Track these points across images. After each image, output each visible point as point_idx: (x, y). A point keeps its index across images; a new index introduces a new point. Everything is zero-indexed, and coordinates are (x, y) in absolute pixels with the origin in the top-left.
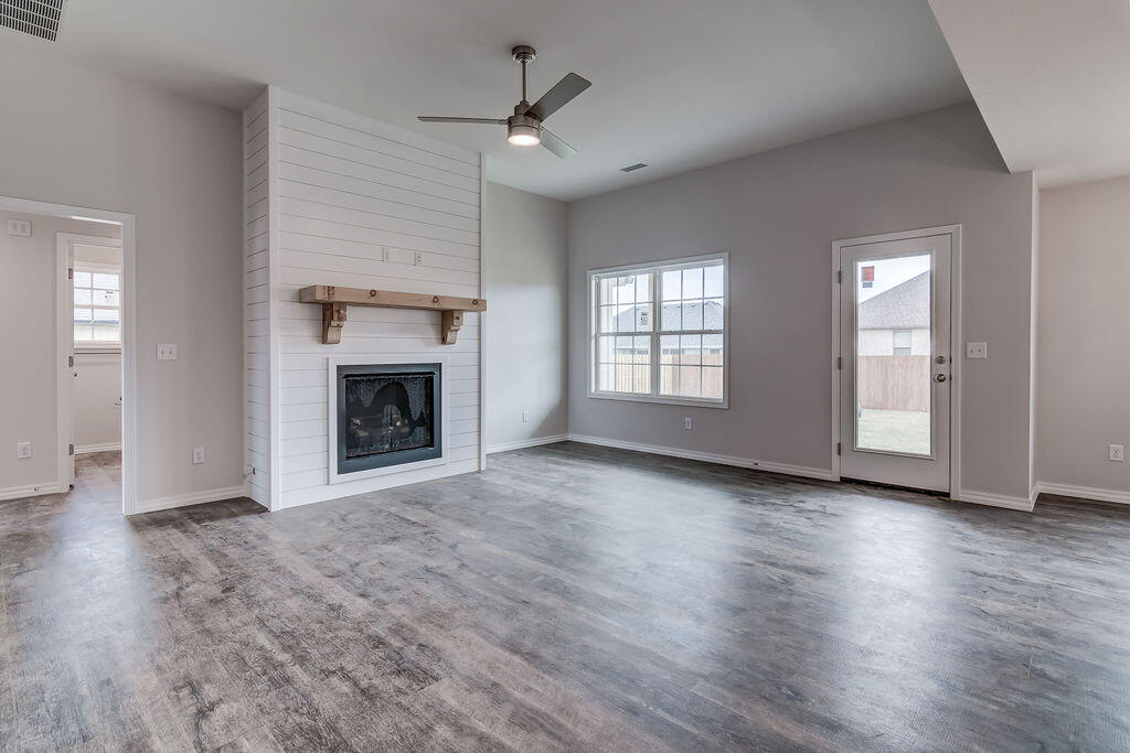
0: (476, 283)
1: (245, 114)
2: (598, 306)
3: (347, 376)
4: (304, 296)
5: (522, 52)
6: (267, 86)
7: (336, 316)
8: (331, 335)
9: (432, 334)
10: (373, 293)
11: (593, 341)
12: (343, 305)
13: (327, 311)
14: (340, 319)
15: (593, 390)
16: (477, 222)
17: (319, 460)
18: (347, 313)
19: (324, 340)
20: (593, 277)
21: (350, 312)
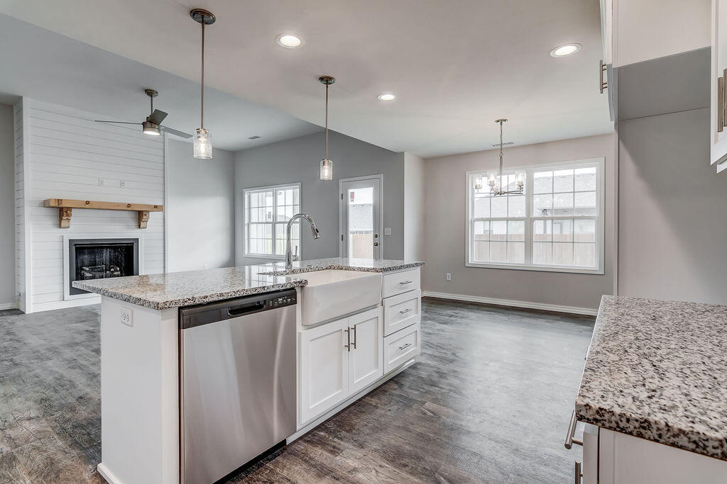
0: (162, 196)
1: (15, 107)
2: (250, 208)
3: (75, 245)
4: (45, 204)
5: (150, 93)
6: (21, 97)
7: (65, 214)
8: (64, 223)
9: (133, 223)
10: (87, 203)
11: (246, 228)
12: (70, 209)
13: (61, 212)
14: (68, 215)
15: (246, 253)
16: (162, 165)
17: (58, 288)
18: (72, 213)
19: (60, 226)
20: (246, 192)
21: (74, 212)
